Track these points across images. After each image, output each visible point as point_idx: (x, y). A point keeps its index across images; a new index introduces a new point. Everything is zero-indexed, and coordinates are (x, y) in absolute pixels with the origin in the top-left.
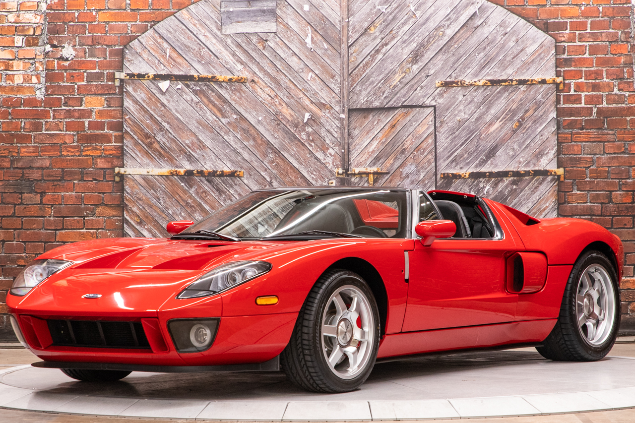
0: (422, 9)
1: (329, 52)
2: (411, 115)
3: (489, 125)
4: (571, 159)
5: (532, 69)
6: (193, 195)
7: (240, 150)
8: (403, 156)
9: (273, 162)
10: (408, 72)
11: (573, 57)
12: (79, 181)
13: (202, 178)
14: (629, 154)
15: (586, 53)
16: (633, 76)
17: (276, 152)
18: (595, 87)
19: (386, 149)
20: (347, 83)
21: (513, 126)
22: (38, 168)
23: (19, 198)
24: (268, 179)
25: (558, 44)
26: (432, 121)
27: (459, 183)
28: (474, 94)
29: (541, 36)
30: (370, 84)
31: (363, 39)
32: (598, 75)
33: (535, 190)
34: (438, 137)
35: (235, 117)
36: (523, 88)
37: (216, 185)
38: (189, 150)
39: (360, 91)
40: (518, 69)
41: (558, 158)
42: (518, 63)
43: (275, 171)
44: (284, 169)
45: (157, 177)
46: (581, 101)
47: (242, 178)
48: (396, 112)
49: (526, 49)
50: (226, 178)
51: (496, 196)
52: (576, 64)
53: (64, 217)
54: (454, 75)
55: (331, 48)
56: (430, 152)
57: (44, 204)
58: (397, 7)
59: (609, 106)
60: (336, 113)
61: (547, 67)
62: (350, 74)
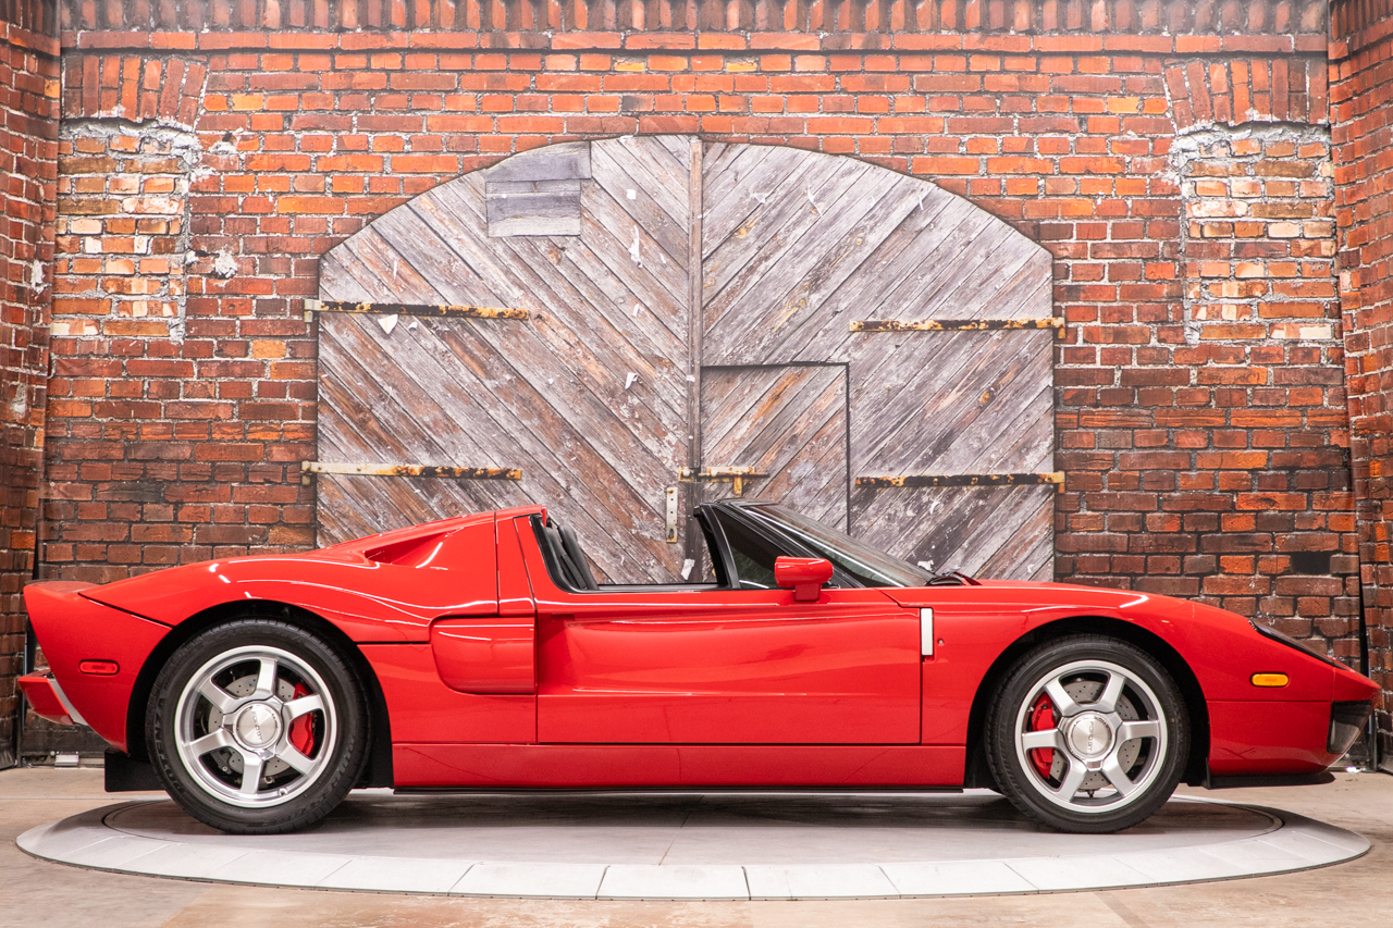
0: (828, 198)
1: (669, 270)
2: (808, 378)
3: (940, 397)
4: (1077, 457)
5: (1013, 303)
6: (436, 509)
7: (516, 434)
8: (793, 447)
9: (571, 455)
10: (803, 306)
11: (1082, 283)
12: (241, 483)
13: (450, 481)
14: (1175, 449)
15: (1103, 278)
16: (1183, 318)
17: (577, 437)
18: (1119, 336)
19: (765, 435)
20: (698, 323)
21: (980, 400)
22: (171, 461)
23: (138, 512)
24: (564, 484)
25: (1057, 262)
26: (842, 389)
27: (887, 494)
28: (915, 344)
29: (1029, 248)
30: (738, 326)
31: (727, 249)
32: (1124, 315)
33: (1016, 509)
34: (852, 416)
35: (508, 377)
36: (996, 335)
37: (474, 494)
38: (429, 433)
39: (722, 336)
40: (989, 303)
41: (1055, 455)
42: (989, 293)
43: (575, 471)
44: (590, 468)
45: (373, 478)
46: (1094, 358)
47: (519, 482)
48: (782, 372)
49: (1003, 269)
50: (491, 481)
51: (950, 517)
52: (1087, 297)
53: (214, 545)
54: (880, 312)
55: (672, 263)
56: (839, 441)
57: (180, 523)
58: (785, 196)
59: (1143, 367)
60: (679, 373)
61: (1038, 300)
62: (704, 308)
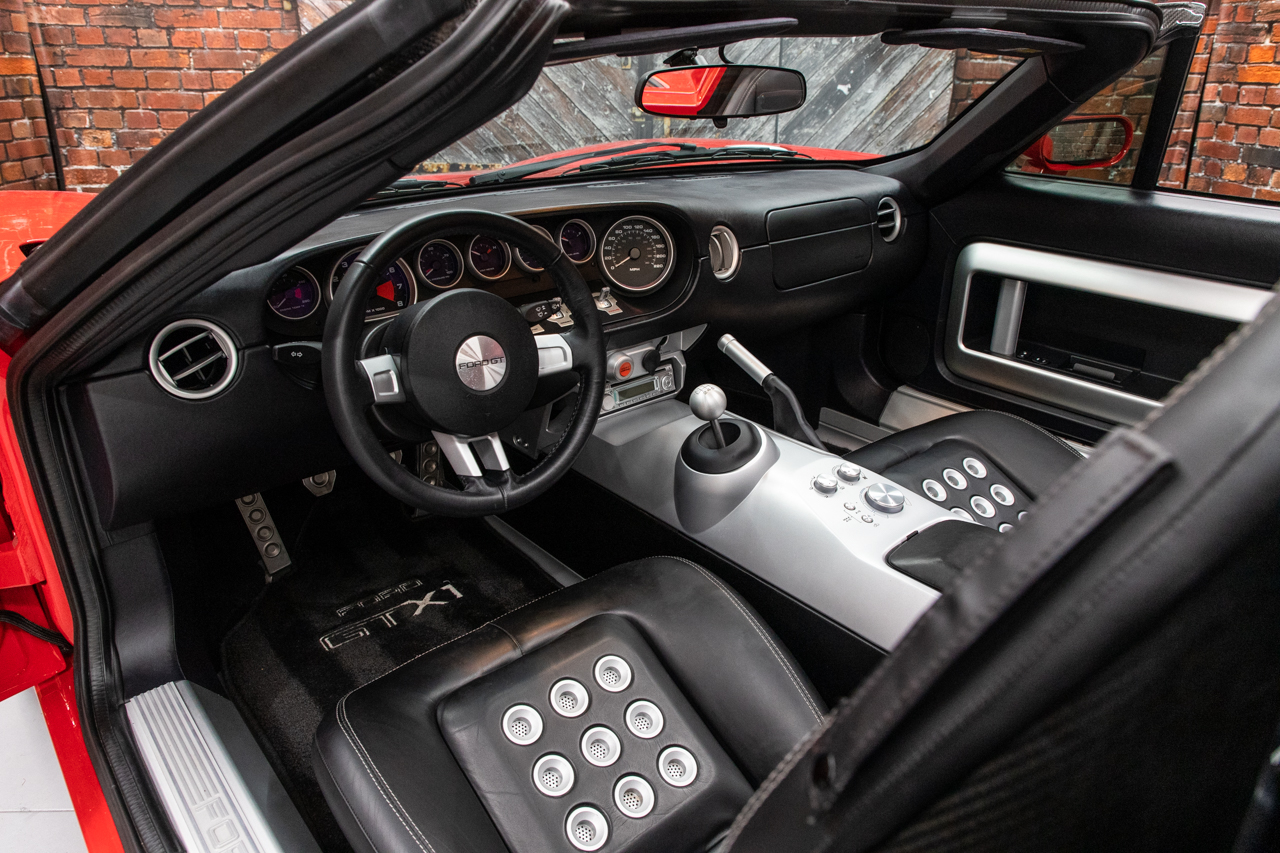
12: (226, 7)
23: (134, 37)
53: (211, 70)
57: (176, 48)
